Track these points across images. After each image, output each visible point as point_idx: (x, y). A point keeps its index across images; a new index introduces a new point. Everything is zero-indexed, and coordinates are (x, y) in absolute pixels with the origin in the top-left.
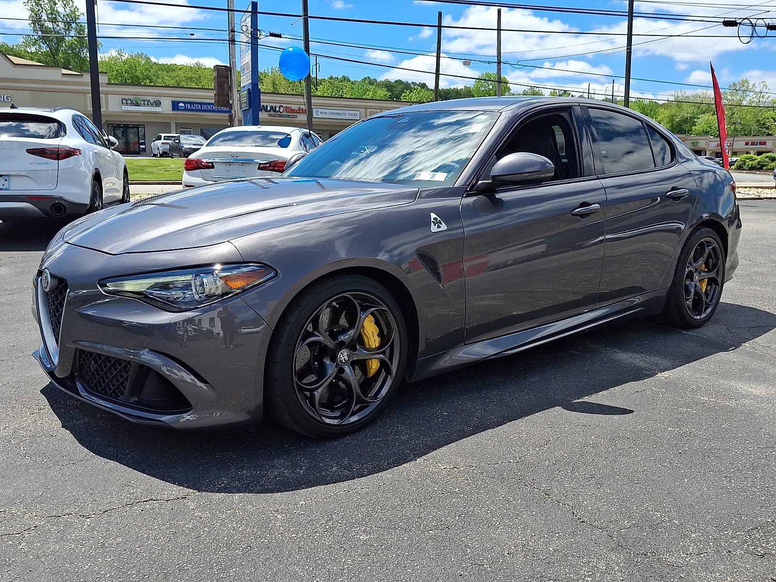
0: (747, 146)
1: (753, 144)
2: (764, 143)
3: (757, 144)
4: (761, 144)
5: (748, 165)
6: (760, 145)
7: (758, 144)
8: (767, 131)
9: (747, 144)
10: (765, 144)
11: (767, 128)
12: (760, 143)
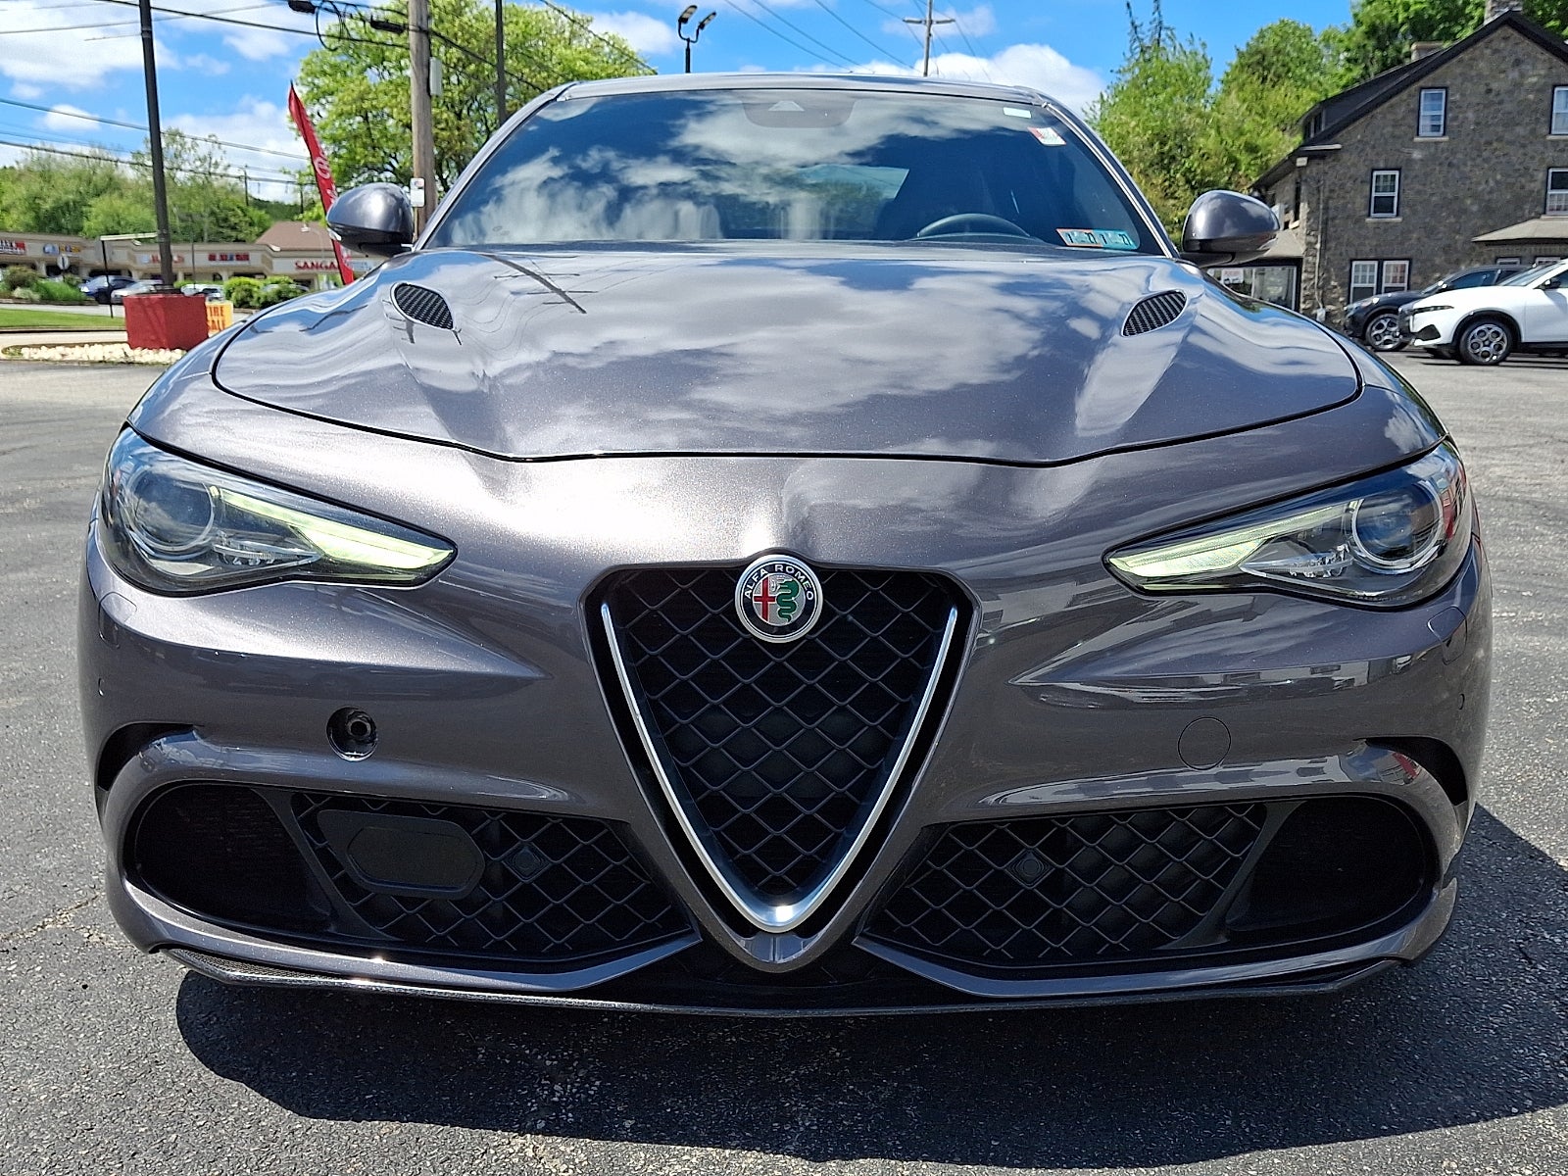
0: (213, 263)
1: (223, 258)
2: (246, 257)
3: (231, 259)
4: (239, 257)
5: (259, 298)
6: (238, 259)
7: (235, 258)
8: (234, 234)
9: (212, 258)
10: (248, 259)
11: (233, 228)
12: (237, 256)
